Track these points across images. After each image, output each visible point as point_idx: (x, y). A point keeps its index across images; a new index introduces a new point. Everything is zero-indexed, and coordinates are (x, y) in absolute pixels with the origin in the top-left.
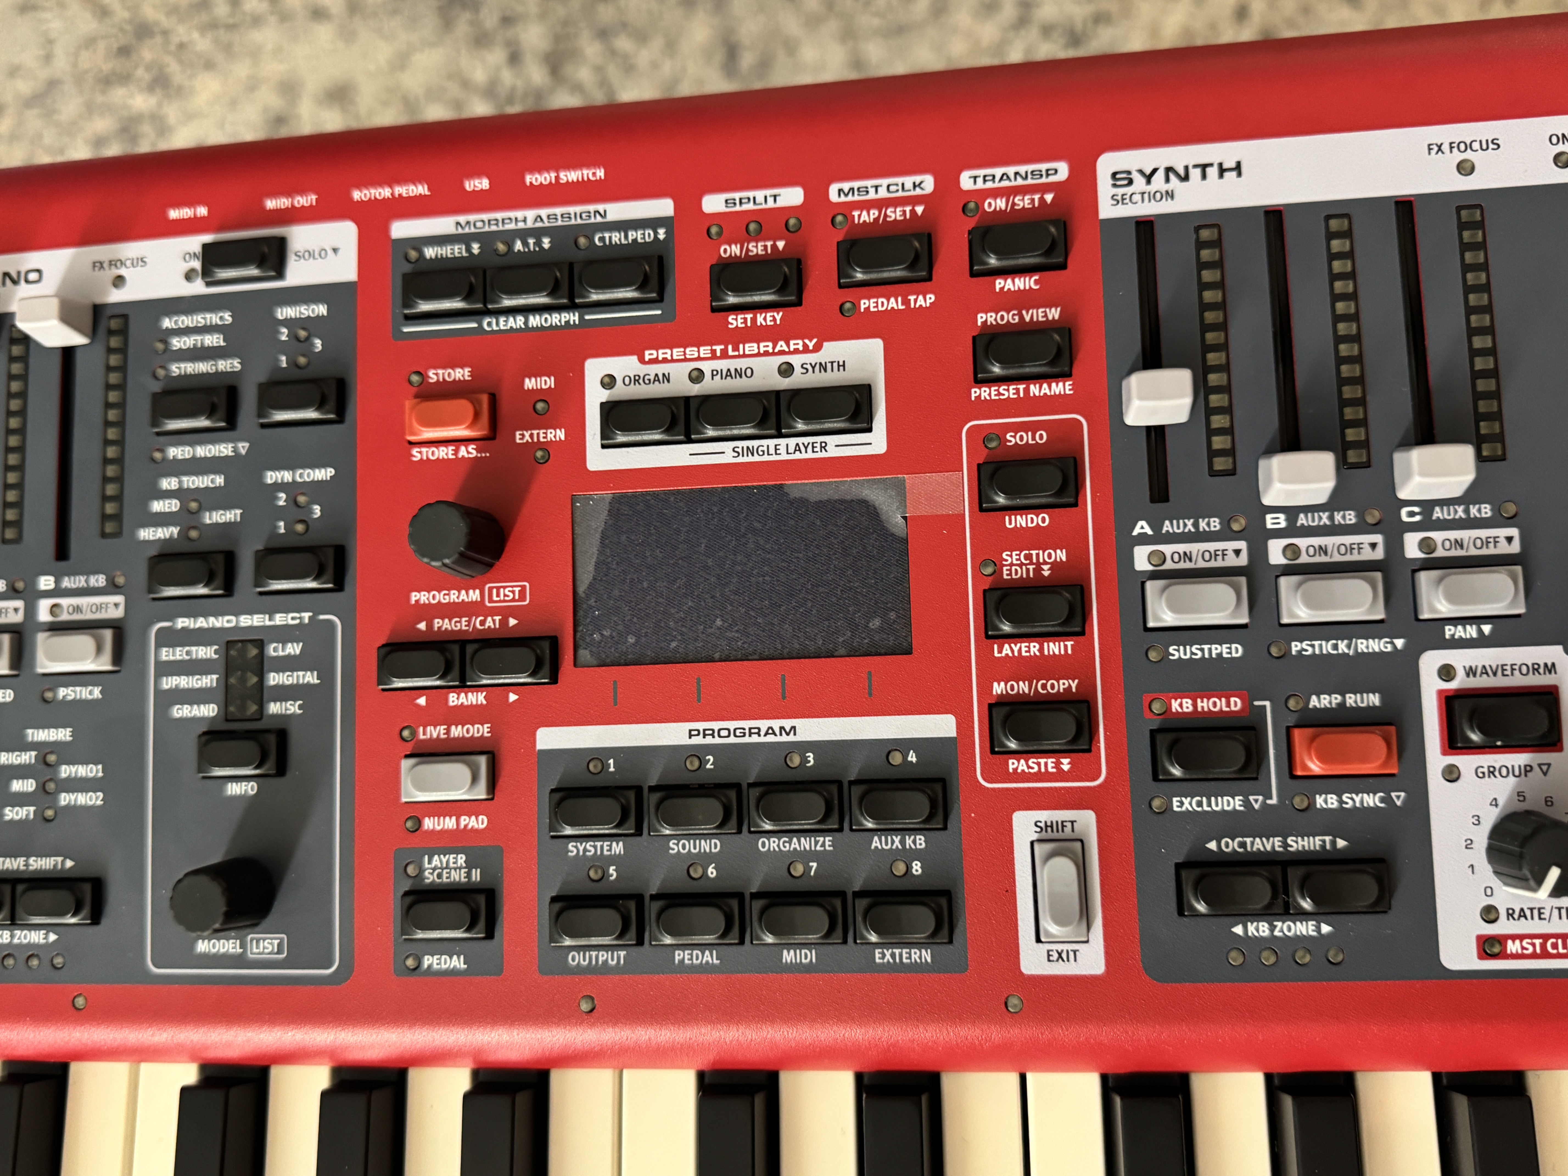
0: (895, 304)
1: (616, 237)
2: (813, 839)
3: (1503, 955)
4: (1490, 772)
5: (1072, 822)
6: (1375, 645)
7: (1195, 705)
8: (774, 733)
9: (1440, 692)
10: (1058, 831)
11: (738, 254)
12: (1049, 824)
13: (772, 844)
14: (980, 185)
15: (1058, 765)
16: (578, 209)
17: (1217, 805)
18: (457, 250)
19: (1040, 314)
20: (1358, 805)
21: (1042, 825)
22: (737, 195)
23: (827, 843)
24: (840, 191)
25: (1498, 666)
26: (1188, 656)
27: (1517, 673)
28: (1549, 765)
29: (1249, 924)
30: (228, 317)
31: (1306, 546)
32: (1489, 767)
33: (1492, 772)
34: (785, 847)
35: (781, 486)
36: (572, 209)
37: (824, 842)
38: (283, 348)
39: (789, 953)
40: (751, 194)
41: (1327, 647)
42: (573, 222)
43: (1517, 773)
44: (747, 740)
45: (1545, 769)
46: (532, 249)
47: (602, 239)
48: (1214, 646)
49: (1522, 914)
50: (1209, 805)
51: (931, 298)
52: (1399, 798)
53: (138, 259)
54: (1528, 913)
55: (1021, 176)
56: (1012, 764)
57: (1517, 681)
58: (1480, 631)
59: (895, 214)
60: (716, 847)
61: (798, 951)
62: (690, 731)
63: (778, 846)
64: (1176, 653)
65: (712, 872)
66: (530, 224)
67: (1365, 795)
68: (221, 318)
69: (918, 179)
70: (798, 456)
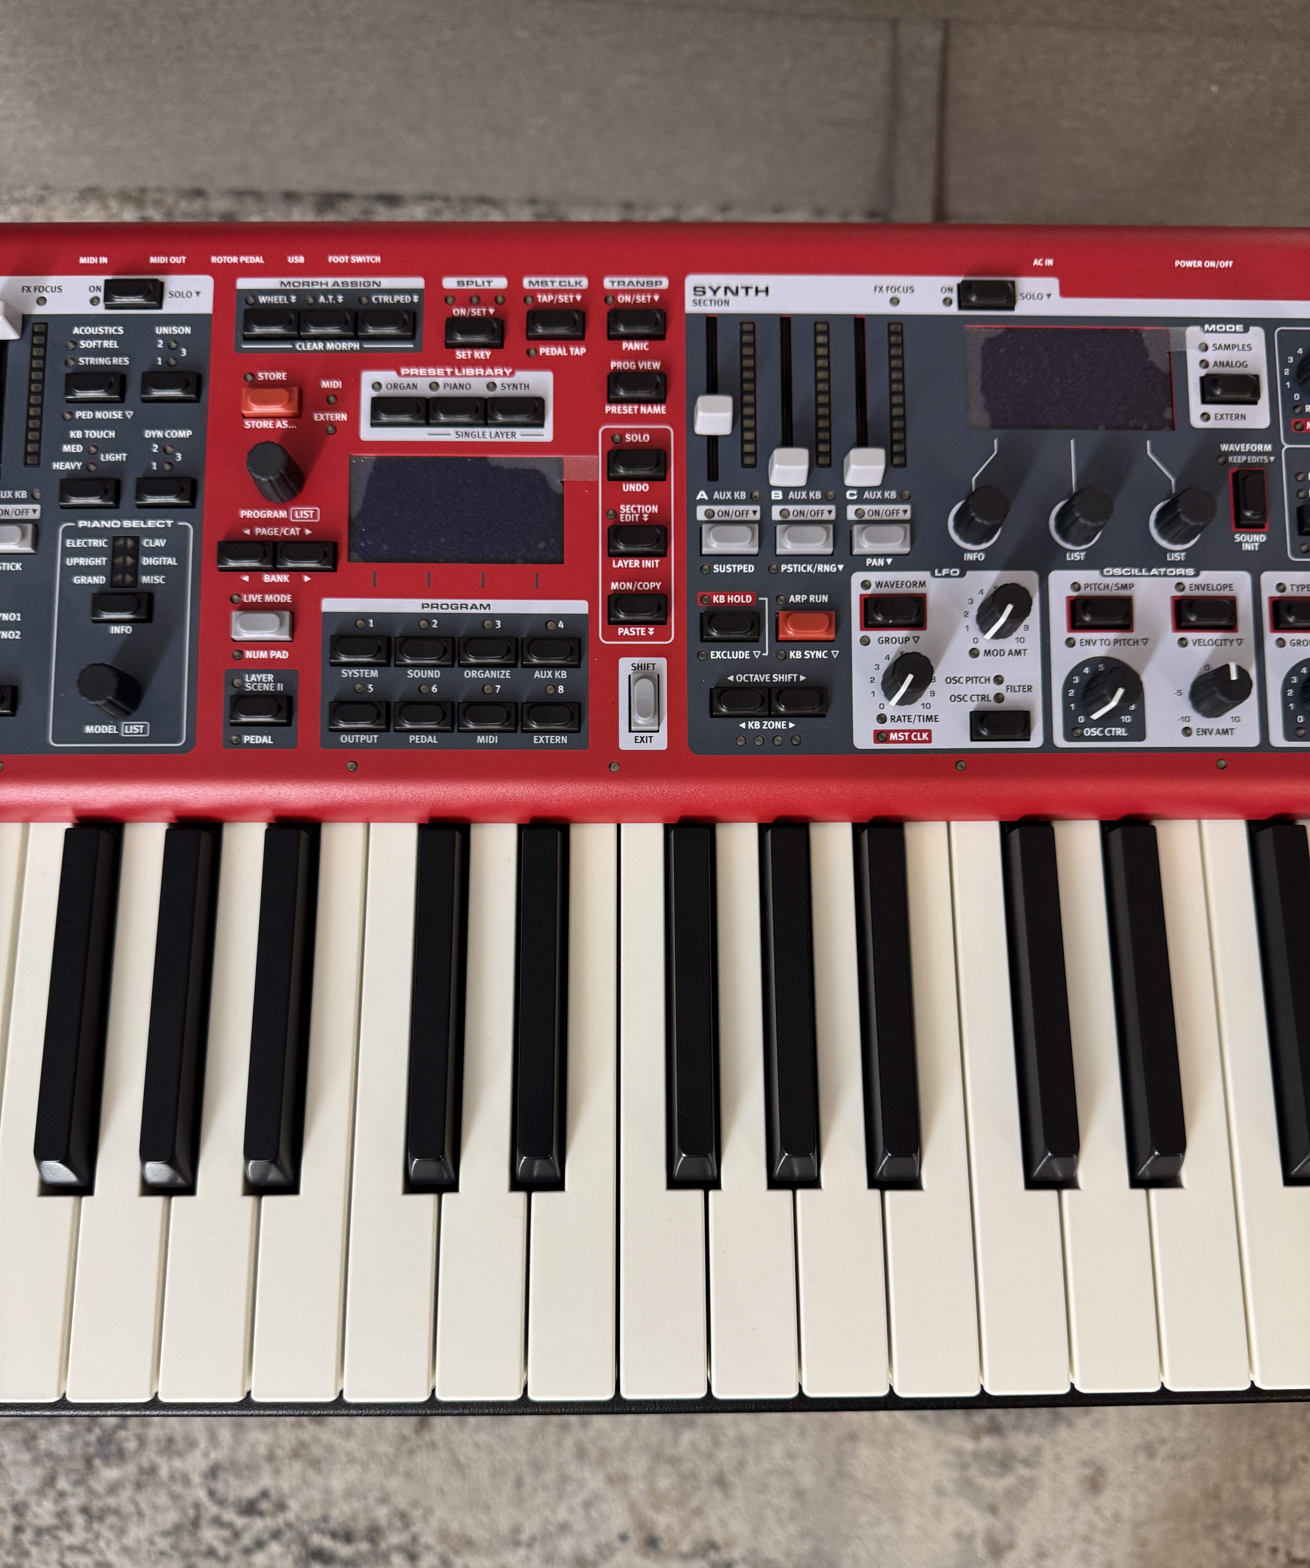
0: (561, 351)
1: (386, 299)
2: (498, 672)
3: (886, 740)
4: (886, 641)
5: (653, 664)
6: (827, 568)
7: (726, 599)
8: (476, 608)
9: (861, 596)
10: (645, 669)
11: (464, 314)
12: (640, 665)
13: (473, 674)
14: (616, 287)
15: (647, 631)
16: (362, 280)
17: (735, 656)
18: (281, 299)
19: (649, 366)
20: (813, 657)
21: (636, 666)
22: (465, 279)
23: (507, 674)
24: (530, 282)
25: (894, 582)
26: (724, 571)
27: (904, 586)
28: (918, 637)
29: (749, 722)
30: (121, 330)
31: (793, 510)
32: (886, 638)
33: (887, 640)
34: (481, 676)
35: (486, 458)
36: (358, 280)
37: (505, 673)
38: (160, 352)
39: (481, 737)
40: (474, 279)
41: (801, 568)
42: (359, 287)
43: (901, 641)
44: (459, 611)
45: (916, 639)
46: (331, 301)
47: (377, 299)
48: (739, 566)
49: (899, 719)
50: (731, 655)
51: (583, 350)
52: (835, 653)
53: (55, 287)
54: (902, 718)
55: (640, 284)
56: (620, 630)
57: (904, 590)
58: (885, 562)
59: (563, 299)
60: (437, 675)
61: (487, 737)
62: (423, 604)
63: (477, 675)
64: (717, 568)
65: (434, 689)
66: (330, 287)
67: (817, 652)
68: (116, 330)
69: (578, 279)
70: (497, 439)
